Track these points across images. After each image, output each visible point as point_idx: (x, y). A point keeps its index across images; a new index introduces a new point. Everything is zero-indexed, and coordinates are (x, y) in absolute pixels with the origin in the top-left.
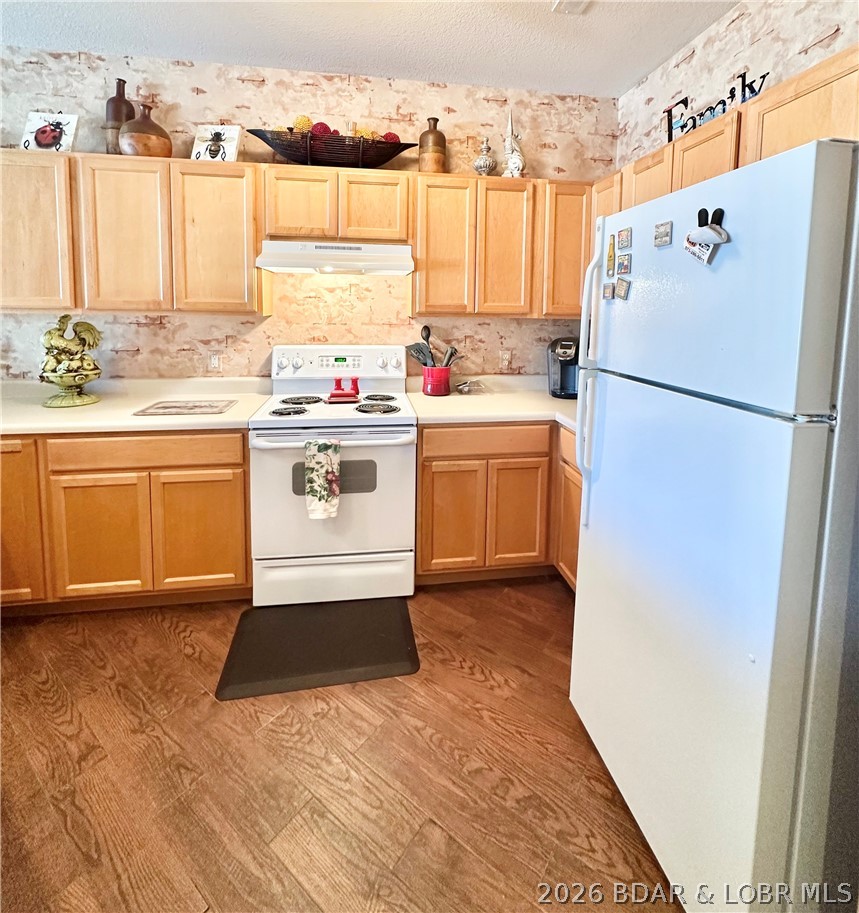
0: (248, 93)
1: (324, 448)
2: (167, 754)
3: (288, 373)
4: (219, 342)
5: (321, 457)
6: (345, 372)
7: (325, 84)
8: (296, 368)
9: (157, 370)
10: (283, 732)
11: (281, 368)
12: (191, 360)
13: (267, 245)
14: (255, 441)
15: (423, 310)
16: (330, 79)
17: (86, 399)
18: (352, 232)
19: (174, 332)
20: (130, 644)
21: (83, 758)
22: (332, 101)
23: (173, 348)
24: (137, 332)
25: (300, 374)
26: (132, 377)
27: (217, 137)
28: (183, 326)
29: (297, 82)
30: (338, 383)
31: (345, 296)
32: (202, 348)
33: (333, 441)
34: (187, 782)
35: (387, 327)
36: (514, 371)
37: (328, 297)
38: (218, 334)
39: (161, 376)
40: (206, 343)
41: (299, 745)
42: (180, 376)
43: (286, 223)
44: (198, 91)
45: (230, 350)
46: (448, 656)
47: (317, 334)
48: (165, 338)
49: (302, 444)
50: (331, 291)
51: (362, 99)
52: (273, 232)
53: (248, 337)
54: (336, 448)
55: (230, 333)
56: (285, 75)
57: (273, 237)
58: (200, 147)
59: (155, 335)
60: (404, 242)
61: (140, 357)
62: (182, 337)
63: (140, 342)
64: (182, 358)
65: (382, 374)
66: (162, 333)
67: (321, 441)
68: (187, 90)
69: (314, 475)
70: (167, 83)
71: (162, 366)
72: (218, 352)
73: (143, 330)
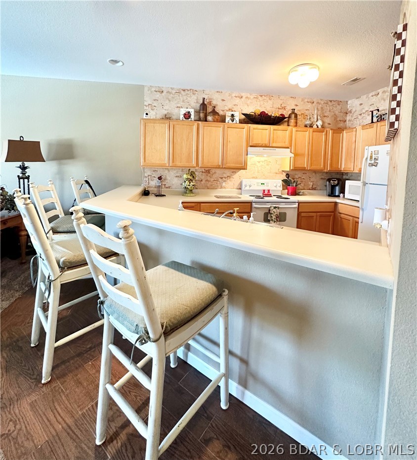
0: (237, 101)
1: (275, 208)
3: (248, 188)
4: (225, 178)
5: (275, 210)
7: (260, 98)
8: (250, 186)
9: (207, 186)
11: (246, 186)
12: (217, 183)
13: (249, 148)
14: (254, 205)
16: (261, 96)
18: (274, 145)
19: (212, 175)
22: (262, 103)
23: (212, 180)
24: (202, 174)
26: (200, 189)
28: (215, 173)
29: (251, 97)
30: (264, 191)
31: (263, 164)
32: (220, 180)
33: (277, 206)
35: (275, 174)
36: (313, 189)
37: (257, 164)
38: (225, 175)
39: (208, 188)
40: (222, 178)
42: (213, 189)
43: (255, 142)
44: (223, 100)
45: (228, 181)
47: (254, 176)
49: (269, 206)
50: (259, 162)
51: (271, 102)
52: (252, 145)
53: (233, 177)
54: (278, 208)
55: (229, 175)
56: (247, 95)
57: (251, 146)
58: (228, 119)
59: (207, 175)
60: (288, 148)
61: (202, 182)
62: (215, 176)
63: (203, 177)
64: (215, 183)
65: (275, 189)
66: (209, 175)
67: (274, 206)
68: (220, 100)
69: (272, 215)
70: (214, 98)
71: (208, 185)
72: (225, 181)
73: (203, 174)
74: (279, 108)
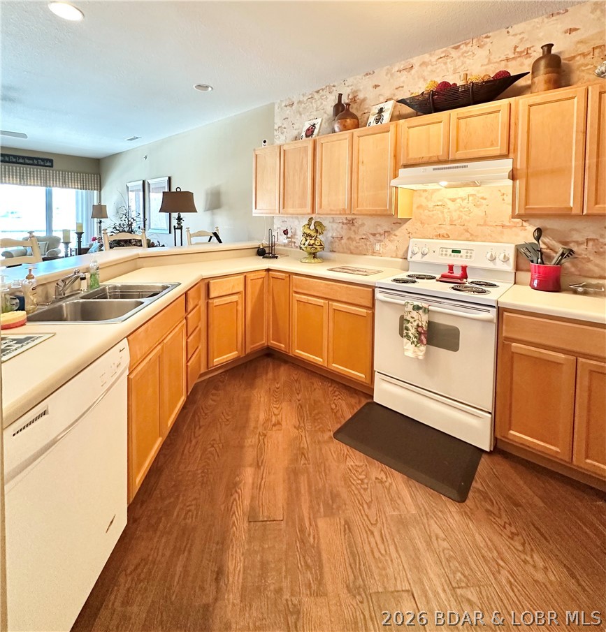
0: (403, 77)
1: (417, 308)
2: (302, 446)
3: (418, 258)
4: (381, 235)
5: (414, 314)
6: (458, 261)
7: (454, 53)
8: (424, 255)
9: (349, 249)
10: (354, 474)
11: (414, 254)
12: (366, 245)
13: (402, 171)
14: (379, 296)
15: (523, 212)
16: (457, 48)
17: (316, 260)
18: (459, 155)
19: (358, 228)
20: (313, 389)
21: (274, 425)
22: (458, 63)
23: (358, 238)
24: (342, 228)
25: (426, 259)
26: (339, 252)
27: (381, 110)
28: (363, 225)
29: (434, 59)
30: (451, 268)
31: (464, 203)
32: (371, 238)
33: (424, 305)
34: (302, 462)
35: (500, 229)
37: (450, 205)
38: (380, 230)
39: (352, 253)
40: (374, 235)
41: (359, 486)
42: (360, 254)
43: (413, 155)
44: (376, 86)
45: (387, 240)
46: (495, 510)
47: (442, 232)
48: (354, 231)
49: (403, 302)
50: (453, 200)
51: (482, 54)
53: (397, 233)
54: (426, 311)
55: (387, 230)
56: (426, 57)
57: (406, 166)
58: (370, 120)
59: (350, 229)
60: (506, 156)
61: (343, 241)
62: (363, 231)
63: (343, 233)
64: (362, 243)
65: (490, 265)
66: (353, 228)
67: (416, 303)
68: (371, 88)
69: (409, 325)
70: (361, 88)
71: (352, 247)
72: (380, 241)
73: (345, 226)
74: (507, 60)
